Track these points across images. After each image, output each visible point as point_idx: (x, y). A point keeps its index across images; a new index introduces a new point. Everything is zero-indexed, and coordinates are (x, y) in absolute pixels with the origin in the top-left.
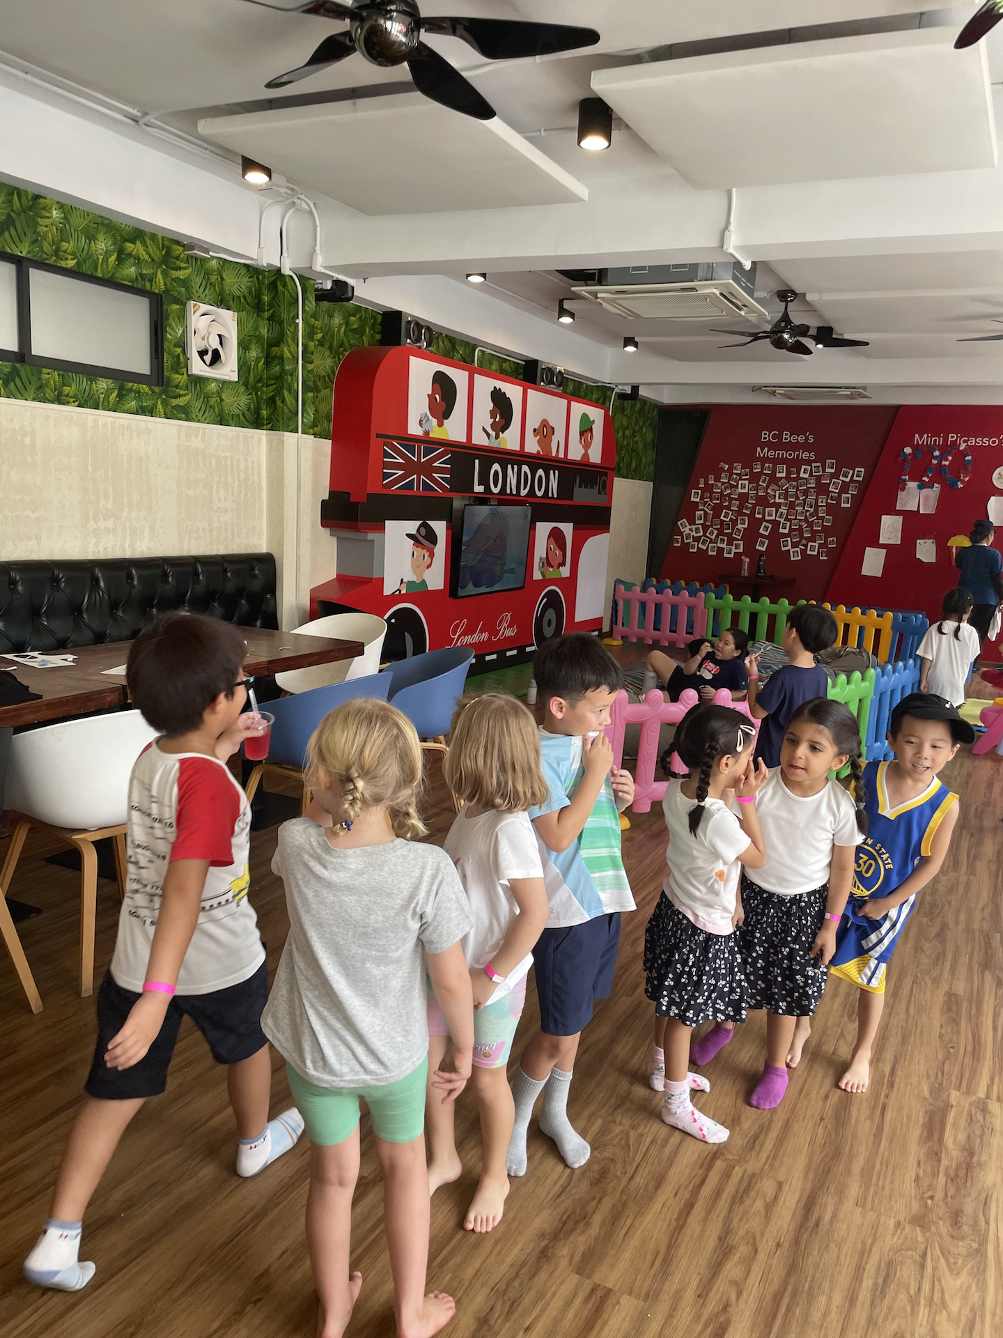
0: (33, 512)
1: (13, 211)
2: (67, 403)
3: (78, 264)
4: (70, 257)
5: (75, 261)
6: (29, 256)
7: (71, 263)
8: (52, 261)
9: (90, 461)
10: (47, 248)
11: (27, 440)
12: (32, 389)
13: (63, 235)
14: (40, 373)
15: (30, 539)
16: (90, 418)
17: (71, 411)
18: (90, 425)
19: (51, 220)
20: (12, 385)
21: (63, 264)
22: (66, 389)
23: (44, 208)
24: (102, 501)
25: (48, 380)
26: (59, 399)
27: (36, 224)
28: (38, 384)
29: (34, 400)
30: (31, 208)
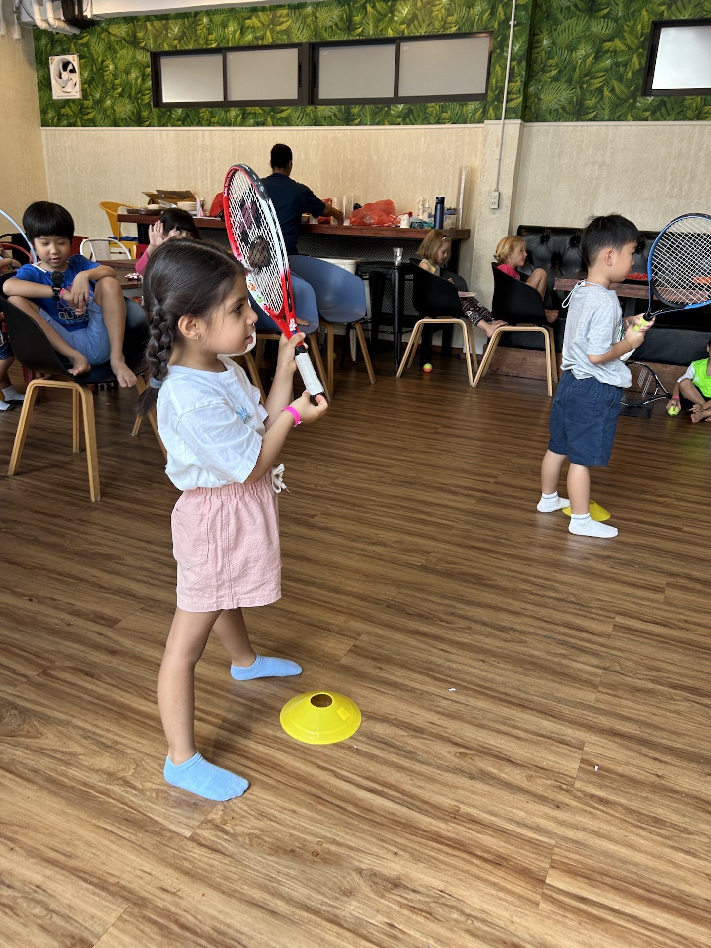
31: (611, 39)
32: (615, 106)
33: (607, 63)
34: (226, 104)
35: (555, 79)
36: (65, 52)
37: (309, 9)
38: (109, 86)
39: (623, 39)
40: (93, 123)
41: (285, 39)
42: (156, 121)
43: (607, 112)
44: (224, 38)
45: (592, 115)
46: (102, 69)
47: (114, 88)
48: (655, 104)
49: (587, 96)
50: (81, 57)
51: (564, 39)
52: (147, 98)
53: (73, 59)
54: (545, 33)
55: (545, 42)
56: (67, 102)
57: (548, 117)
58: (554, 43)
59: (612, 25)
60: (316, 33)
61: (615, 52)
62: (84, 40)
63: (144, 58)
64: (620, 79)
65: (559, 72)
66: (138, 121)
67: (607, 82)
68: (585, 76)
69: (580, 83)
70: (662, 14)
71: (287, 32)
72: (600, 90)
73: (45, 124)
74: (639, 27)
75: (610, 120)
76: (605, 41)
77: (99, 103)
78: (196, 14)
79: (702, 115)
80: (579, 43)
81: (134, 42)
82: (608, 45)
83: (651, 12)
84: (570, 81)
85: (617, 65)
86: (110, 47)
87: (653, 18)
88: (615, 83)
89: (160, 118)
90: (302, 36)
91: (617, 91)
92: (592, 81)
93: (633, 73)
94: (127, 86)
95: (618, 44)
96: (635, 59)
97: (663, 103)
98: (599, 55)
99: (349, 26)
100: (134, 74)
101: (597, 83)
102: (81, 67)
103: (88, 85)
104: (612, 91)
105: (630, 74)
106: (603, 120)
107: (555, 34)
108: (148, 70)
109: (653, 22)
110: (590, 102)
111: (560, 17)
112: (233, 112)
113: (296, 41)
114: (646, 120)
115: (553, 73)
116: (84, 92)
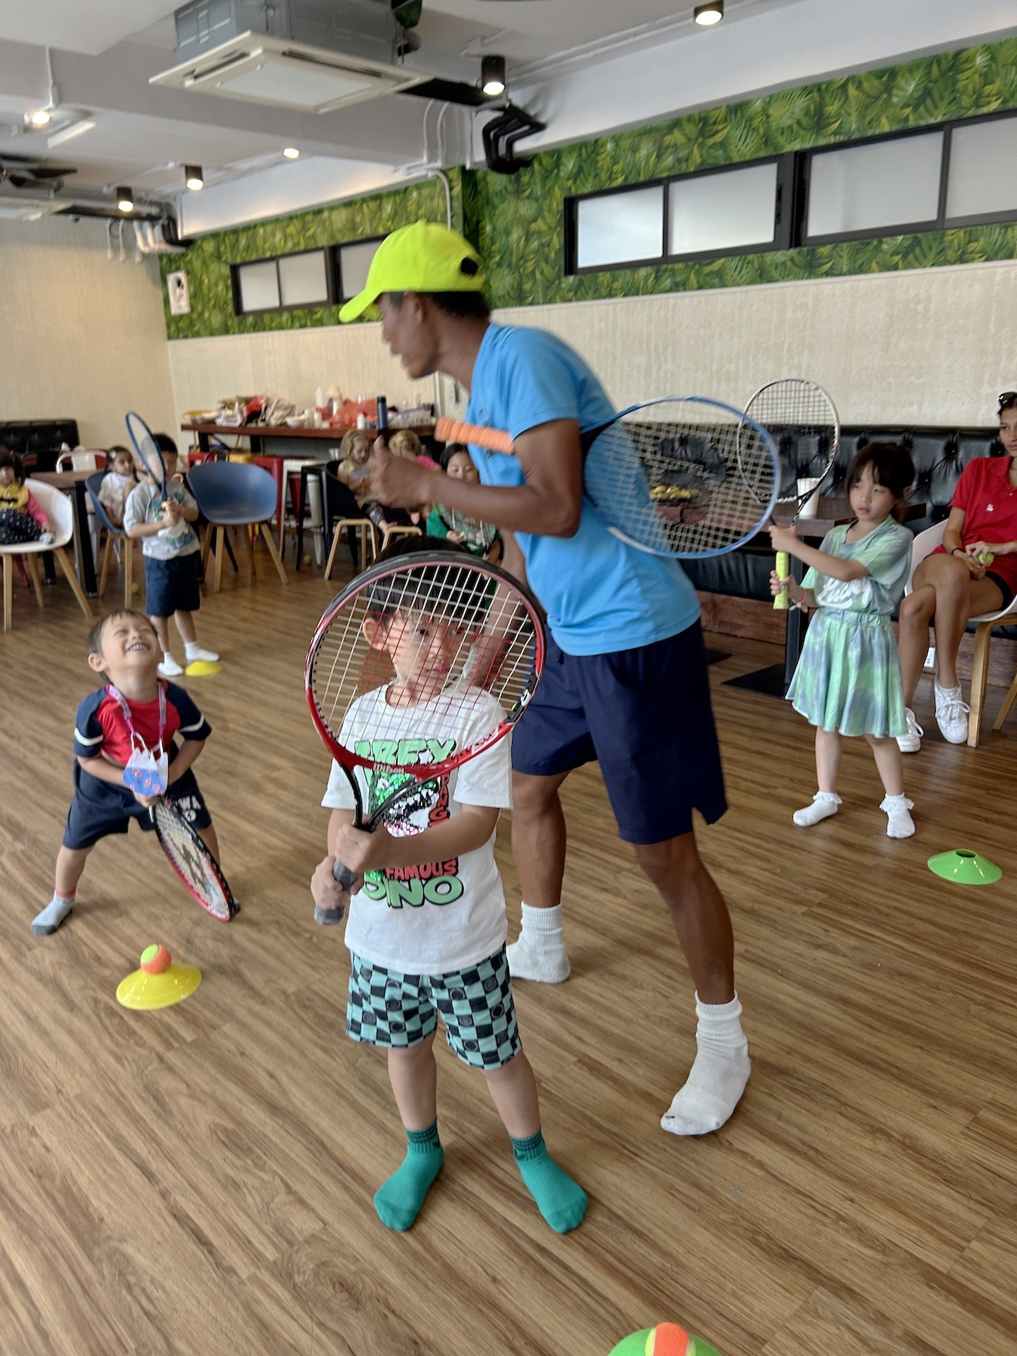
0: (919, 378)
1: (930, 81)
2: (973, 260)
3: (1004, 102)
4: (994, 98)
5: (1000, 101)
6: (946, 118)
7: (994, 106)
8: (971, 113)
9: (993, 318)
10: (966, 101)
11: (920, 308)
12: (931, 256)
13: (987, 79)
14: (943, 236)
15: (911, 404)
16: (1000, 271)
17: (978, 269)
18: (998, 278)
19: (973, 70)
20: (911, 257)
21: (985, 110)
22: (972, 246)
23: (966, 61)
24: (1004, 362)
25: (952, 241)
26: (962, 259)
27: (956, 82)
28: (941, 247)
29: (933, 265)
30: (950, 69)
31: (535, 220)
32: (547, 289)
33: (535, 244)
34: (281, 309)
35: (499, 265)
36: (178, 269)
37: (326, 214)
38: (206, 299)
39: (544, 219)
40: (197, 335)
41: (312, 245)
42: (237, 330)
43: (540, 294)
44: (273, 248)
45: (530, 299)
46: (201, 283)
47: (209, 301)
48: (576, 283)
49: (525, 280)
50: (188, 273)
51: (501, 224)
52: (230, 308)
53: (181, 275)
54: (487, 219)
55: (488, 228)
56: (181, 317)
57: (499, 304)
58: (494, 228)
59: (535, 205)
60: (332, 236)
61: (540, 234)
62: (188, 258)
63: (226, 271)
64: (546, 261)
65: (502, 257)
66: (226, 330)
67: (537, 265)
68: (521, 259)
69: (518, 267)
70: (570, 189)
71: (313, 237)
72: (533, 273)
73: (170, 337)
74: (555, 205)
75: (545, 303)
76: (531, 223)
77: (201, 315)
78: (255, 226)
79: (613, 292)
80: (512, 225)
81: (218, 256)
82: (534, 226)
83: (561, 188)
84: (509, 266)
85: (542, 245)
86: (204, 263)
87: (565, 194)
88: (543, 264)
89: (240, 325)
90: (324, 241)
91: (546, 273)
92: (526, 264)
93: (556, 254)
94: (217, 297)
95: (540, 225)
96: (555, 239)
97: (581, 283)
98: (528, 236)
99: (353, 227)
100: (221, 287)
101: (530, 266)
102: (189, 283)
103: (194, 297)
104: (542, 273)
105: (553, 255)
106: (538, 304)
107: (494, 219)
108: (229, 282)
109: (565, 199)
110: (527, 286)
111: (496, 201)
112: (285, 316)
113: (320, 245)
114: (570, 300)
115: (497, 258)
116: (192, 308)
